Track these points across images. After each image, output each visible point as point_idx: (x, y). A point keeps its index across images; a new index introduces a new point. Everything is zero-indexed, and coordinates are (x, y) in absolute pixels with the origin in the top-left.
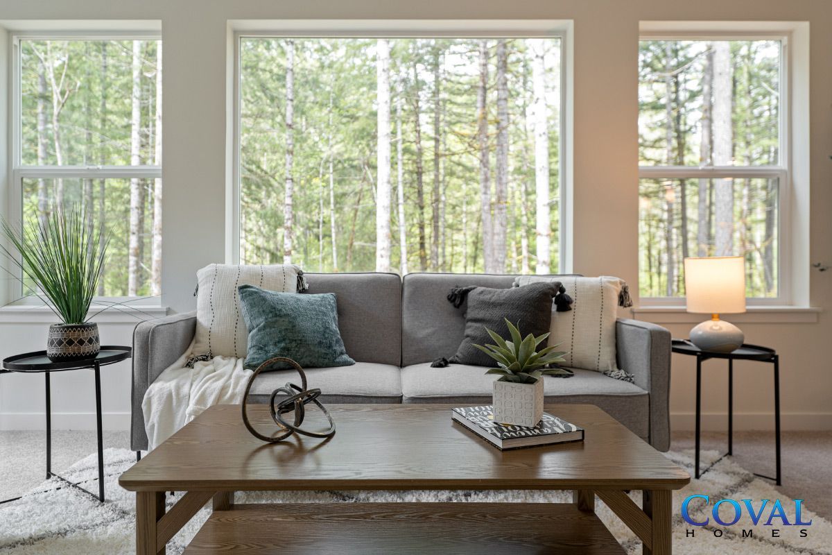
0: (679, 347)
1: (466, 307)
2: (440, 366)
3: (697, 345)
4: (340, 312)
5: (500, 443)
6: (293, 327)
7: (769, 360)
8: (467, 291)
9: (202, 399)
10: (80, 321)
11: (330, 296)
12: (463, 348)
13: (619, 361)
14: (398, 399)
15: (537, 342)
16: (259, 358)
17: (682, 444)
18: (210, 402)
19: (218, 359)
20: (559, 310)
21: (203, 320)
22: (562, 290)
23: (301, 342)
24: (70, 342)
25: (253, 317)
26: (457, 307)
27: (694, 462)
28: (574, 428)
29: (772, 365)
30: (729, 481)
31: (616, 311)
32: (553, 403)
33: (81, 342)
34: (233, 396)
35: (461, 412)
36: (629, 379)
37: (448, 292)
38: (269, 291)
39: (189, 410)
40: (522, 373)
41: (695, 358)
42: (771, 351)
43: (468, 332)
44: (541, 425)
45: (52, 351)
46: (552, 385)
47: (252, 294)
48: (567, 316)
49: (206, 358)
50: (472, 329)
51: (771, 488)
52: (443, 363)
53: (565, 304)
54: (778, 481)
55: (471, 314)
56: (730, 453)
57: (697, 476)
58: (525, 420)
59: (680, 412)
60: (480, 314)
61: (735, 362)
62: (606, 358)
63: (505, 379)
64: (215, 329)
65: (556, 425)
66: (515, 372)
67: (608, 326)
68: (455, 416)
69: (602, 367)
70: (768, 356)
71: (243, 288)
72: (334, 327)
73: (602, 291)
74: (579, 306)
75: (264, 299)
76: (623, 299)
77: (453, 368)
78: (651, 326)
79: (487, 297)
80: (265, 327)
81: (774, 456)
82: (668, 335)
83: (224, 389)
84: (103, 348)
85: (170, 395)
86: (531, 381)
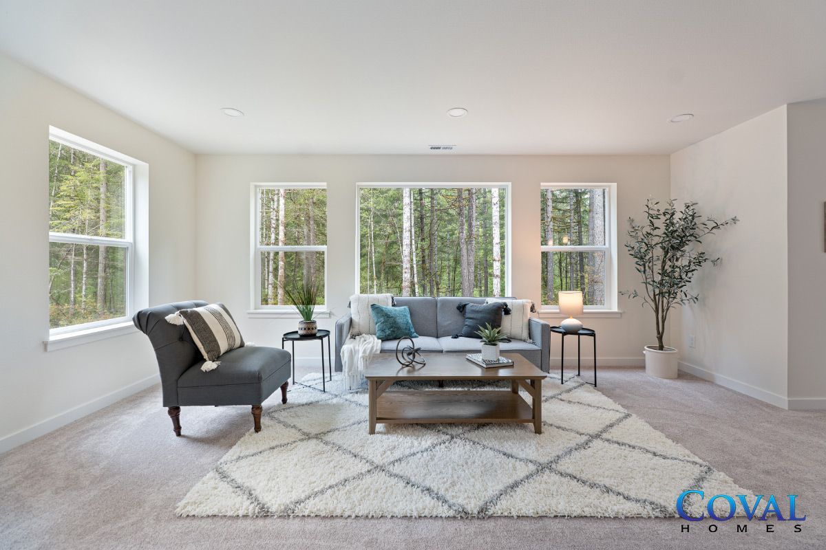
0: (553, 329)
1: (465, 312)
2: (455, 338)
3: (563, 328)
4: (411, 314)
5: (485, 366)
6: (395, 322)
7: (592, 336)
8: (465, 305)
9: (364, 352)
10: (310, 320)
11: (406, 307)
12: (465, 329)
13: (530, 336)
14: (442, 352)
15: (497, 330)
16: (383, 335)
17: (556, 371)
18: (368, 352)
19: (364, 335)
20: (505, 314)
21: (355, 318)
22: (506, 306)
23: (399, 328)
24: (309, 329)
25: (378, 318)
26: (461, 312)
27: (560, 377)
28: (510, 361)
29: (593, 338)
30: (575, 385)
31: (529, 314)
32: (502, 352)
33: (313, 329)
34: (376, 350)
35: (470, 356)
36: (533, 343)
37: (457, 305)
38: (384, 306)
39: (360, 356)
40: (492, 342)
41: (561, 334)
42: (594, 331)
43: (467, 323)
44: (499, 360)
45: (301, 332)
46: (503, 346)
47: (377, 308)
48: (509, 316)
49: (359, 334)
50: (468, 322)
51: (591, 388)
52: (456, 337)
53: (507, 312)
54: (596, 386)
55: (468, 315)
56: (579, 375)
57: (562, 383)
58: (493, 358)
59: (555, 357)
60: (471, 316)
61: (581, 336)
62: (525, 335)
63: (486, 344)
64: (361, 323)
65: (503, 360)
66: (489, 341)
67: (526, 321)
68: (467, 357)
69: (523, 338)
70: (592, 334)
71: (373, 306)
72: (410, 321)
73: (523, 306)
74: (513, 312)
75: (382, 310)
76: (532, 309)
77: (461, 339)
78: (542, 322)
79: (474, 308)
80: (384, 322)
81: (594, 375)
82: (548, 326)
83: (372, 347)
84: (319, 330)
85: (351, 350)
86: (495, 345)
